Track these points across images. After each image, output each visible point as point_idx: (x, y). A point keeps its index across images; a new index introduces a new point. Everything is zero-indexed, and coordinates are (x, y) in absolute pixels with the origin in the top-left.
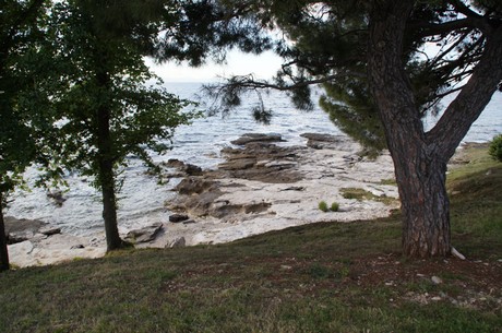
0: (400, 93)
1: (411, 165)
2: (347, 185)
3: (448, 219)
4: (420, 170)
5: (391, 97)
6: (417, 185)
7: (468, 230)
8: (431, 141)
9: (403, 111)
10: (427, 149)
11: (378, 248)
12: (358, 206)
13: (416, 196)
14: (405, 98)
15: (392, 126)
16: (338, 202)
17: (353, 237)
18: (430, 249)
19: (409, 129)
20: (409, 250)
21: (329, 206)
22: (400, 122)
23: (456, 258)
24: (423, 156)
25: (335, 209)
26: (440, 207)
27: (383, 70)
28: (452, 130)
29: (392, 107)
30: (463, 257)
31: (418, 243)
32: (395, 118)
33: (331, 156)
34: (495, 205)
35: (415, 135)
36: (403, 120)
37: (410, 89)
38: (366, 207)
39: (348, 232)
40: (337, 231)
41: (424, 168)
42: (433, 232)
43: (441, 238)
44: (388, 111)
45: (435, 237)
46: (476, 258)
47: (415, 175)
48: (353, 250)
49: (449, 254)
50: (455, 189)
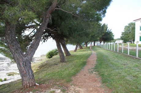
0: (16, 45)
1: (21, 64)
2: (8, 72)
3: (33, 76)
4: (24, 64)
5: (13, 46)
6: (24, 69)
7: (41, 77)
8: (26, 57)
9: (17, 49)
10: (25, 59)
11: (17, 89)
12: (13, 77)
13: (24, 72)
14: (17, 46)
15: (14, 54)
16: (6, 78)
17: (9, 87)
18: (30, 85)
19: (19, 54)
20: (24, 87)
21: (3, 79)
22: (16, 52)
23: (37, 85)
24: (24, 61)
25: (5, 80)
26: (31, 73)
27: (10, 38)
28: (31, 53)
29: (14, 48)
30: (38, 85)
31: (26, 84)
32: (15, 51)
33: (3, 64)
34: (47, 70)
35: (21, 55)
36: (17, 52)
37: (18, 43)
38: (15, 77)
39: (8, 86)
40: (4, 87)
41: (25, 64)
42: (30, 80)
43: (32, 81)
44: (13, 50)
45: (31, 81)
46: (42, 84)
47: (22, 66)
48: (9, 91)
49: (35, 85)
50: (39, 68)
